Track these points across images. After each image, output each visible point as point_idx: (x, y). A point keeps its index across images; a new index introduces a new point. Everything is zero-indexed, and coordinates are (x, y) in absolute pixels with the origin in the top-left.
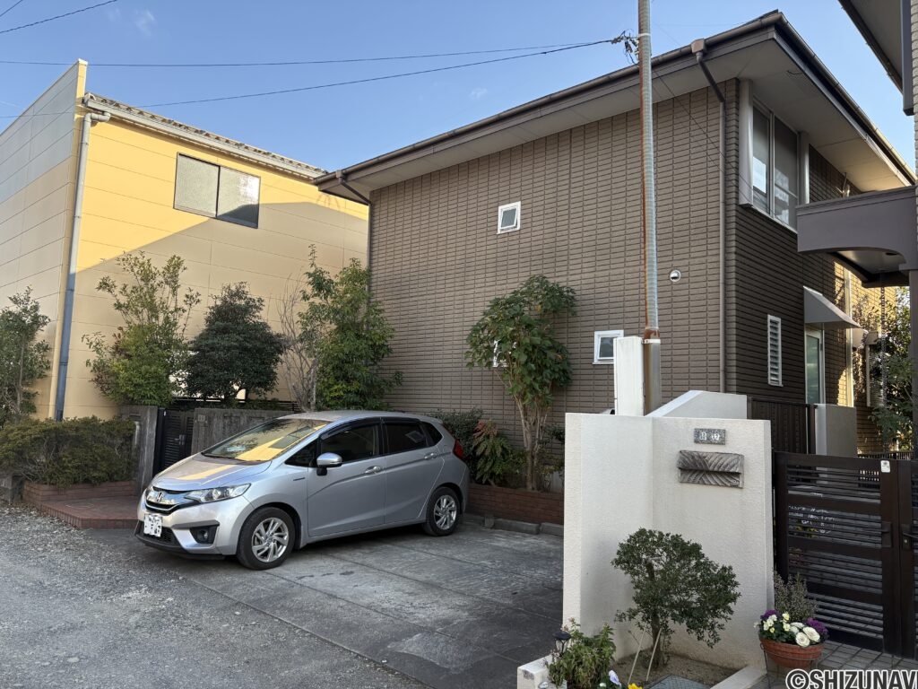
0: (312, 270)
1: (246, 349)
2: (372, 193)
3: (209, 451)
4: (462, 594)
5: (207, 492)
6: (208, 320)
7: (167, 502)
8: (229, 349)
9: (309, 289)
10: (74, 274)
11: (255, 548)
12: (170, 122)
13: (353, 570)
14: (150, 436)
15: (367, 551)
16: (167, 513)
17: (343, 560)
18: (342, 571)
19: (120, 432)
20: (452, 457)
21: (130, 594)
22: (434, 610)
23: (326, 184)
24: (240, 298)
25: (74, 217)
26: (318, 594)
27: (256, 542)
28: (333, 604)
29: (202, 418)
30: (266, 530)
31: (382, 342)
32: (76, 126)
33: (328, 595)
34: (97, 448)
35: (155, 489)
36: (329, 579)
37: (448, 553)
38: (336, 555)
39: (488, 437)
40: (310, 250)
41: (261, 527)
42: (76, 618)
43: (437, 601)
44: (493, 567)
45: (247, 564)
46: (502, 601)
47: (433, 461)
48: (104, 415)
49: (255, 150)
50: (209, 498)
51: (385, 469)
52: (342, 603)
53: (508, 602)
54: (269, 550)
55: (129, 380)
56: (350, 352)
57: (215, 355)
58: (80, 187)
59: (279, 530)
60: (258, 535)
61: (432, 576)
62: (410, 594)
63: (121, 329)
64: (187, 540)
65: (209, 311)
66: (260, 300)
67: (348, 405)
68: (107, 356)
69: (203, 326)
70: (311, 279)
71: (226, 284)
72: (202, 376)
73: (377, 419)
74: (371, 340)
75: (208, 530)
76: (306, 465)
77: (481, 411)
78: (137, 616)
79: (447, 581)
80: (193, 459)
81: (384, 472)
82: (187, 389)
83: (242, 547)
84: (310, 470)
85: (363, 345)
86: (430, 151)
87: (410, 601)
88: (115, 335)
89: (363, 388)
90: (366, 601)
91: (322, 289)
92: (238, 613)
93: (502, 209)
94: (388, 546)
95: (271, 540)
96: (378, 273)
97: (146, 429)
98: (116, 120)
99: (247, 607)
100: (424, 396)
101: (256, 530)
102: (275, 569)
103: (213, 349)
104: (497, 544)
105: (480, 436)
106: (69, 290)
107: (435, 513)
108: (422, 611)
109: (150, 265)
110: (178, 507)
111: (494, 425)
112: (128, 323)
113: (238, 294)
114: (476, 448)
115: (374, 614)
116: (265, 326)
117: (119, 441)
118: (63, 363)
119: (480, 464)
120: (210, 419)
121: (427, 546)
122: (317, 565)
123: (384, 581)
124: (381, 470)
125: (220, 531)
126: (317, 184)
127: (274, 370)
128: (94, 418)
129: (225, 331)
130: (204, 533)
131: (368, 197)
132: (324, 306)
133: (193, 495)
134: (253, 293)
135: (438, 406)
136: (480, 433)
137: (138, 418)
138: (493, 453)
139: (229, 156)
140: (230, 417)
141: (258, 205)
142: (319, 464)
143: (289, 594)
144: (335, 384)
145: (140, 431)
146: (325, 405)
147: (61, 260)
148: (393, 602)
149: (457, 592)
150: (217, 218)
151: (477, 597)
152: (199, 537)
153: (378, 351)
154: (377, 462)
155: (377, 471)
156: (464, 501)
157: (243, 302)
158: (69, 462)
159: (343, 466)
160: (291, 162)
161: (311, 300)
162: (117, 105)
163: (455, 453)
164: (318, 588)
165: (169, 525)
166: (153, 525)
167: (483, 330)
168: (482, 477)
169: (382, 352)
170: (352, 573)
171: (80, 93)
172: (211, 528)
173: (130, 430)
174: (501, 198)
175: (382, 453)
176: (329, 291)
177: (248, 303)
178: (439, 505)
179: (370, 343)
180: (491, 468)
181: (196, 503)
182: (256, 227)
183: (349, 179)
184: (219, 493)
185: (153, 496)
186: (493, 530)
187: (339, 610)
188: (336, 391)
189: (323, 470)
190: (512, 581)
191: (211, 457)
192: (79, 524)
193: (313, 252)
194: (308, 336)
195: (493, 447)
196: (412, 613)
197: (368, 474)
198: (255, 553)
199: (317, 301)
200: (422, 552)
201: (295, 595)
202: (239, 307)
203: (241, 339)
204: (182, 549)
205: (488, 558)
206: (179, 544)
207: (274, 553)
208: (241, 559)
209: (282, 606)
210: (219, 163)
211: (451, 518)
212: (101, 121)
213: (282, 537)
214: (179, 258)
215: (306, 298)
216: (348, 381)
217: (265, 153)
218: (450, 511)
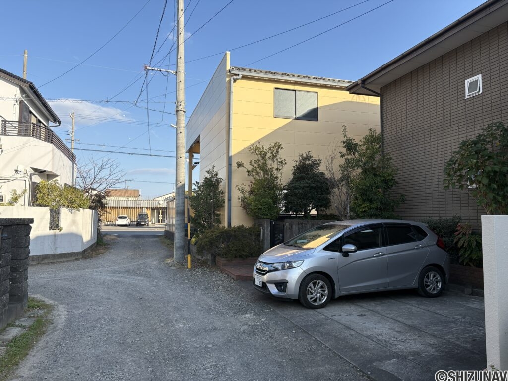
0: (345, 140)
1: (312, 187)
2: (381, 89)
3: (287, 242)
4: (435, 336)
5: (282, 264)
6: (294, 174)
7: (265, 269)
8: (304, 187)
9: (344, 151)
10: (231, 157)
11: (309, 297)
12: (269, 72)
13: (366, 313)
14: (268, 234)
15: (378, 303)
16: (264, 275)
17: (362, 307)
18: (359, 314)
19: (254, 233)
20: (436, 248)
21: (246, 315)
22: (412, 344)
23: (353, 89)
24: (309, 160)
25: (229, 129)
26: (340, 326)
27: (309, 293)
28: (347, 332)
29: (288, 225)
30: (314, 287)
31: (391, 177)
32: (227, 85)
33: (346, 327)
34: (244, 240)
35: (260, 262)
36: (349, 317)
37: (432, 308)
38: (358, 304)
39: (465, 235)
40: (343, 129)
41: (311, 285)
42: (218, 324)
43: (415, 339)
44: (463, 320)
45: (305, 305)
46: (462, 345)
47: (421, 250)
48: (247, 224)
49: (314, 78)
50: (283, 268)
51: (387, 254)
52: (353, 333)
53: (468, 346)
54: (317, 298)
55: (256, 207)
56: (370, 184)
57: (297, 191)
58: (231, 114)
59: (322, 287)
60: (310, 289)
61: (415, 322)
62: (398, 332)
63: (251, 182)
64: (273, 289)
65: (293, 168)
66: (320, 160)
67: (371, 216)
68: (247, 195)
69: (291, 177)
70: (345, 145)
71: (301, 153)
72: (291, 203)
73: (381, 224)
74: (384, 177)
75: (283, 285)
76: (337, 251)
77: (460, 218)
78: (245, 327)
79: (426, 327)
80: (278, 247)
81: (386, 256)
82: (285, 210)
83: (301, 295)
84: (339, 253)
85: (378, 180)
86: (414, 55)
87: (396, 337)
88: (249, 185)
89: (379, 205)
90: (368, 333)
91: (351, 149)
92: (294, 332)
93: (467, 82)
94: (393, 301)
95: (317, 292)
96: (388, 136)
97: (266, 231)
98: (244, 78)
99: (300, 329)
100: (421, 209)
101: (308, 286)
102: (321, 309)
103: (296, 188)
104: (470, 305)
105: (459, 234)
106: (230, 165)
107: (425, 283)
108: (402, 344)
109: (263, 149)
110: (269, 272)
111: (470, 227)
112: (255, 178)
113: (308, 158)
114: (457, 242)
115: (370, 341)
116: (323, 174)
117: (254, 237)
118: (230, 200)
119: (461, 252)
120: (291, 226)
121: (419, 303)
122: (345, 309)
123: (383, 322)
124: (384, 255)
125: (289, 285)
126: (348, 90)
127: (329, 198)
128: (243, 225)
129: (301, 178)
130: (281, 286)
131: (378, 91)
132: (354, 159)
133: (275, 265)
134: (315, 157)
135: (430, 215)
136: (459, 232)
137: (262, 226)
138: (470, 246)
139: (301, 84)
140: (302, 224)
141: (317, 108)
142: (343, 250)
143: (323, 324)
144: (363, 204)
145: (263, 232)
146: (356, 216)
147: (225, 151)
148: (385, 336)
149: (431, 335)
150: (297, 118)
151: (445, 339)
152: (279, 288)
153: (388, 183)
154: (381, 250)
155: (382, 255)
156: (447, 277)
157: (310, 162)
158: (232, 247)
159: (358, 252)
160: (334, 80)
161: (346, 157)
162: (244, 70)
163: (438, 245)
164: (341, 322)
165: (265, 281)
166: (259, 280)
167: (455, 164)
168: (463, 261)
169: (391, 183)
170: (365, 315)
171: (228, 68)
172: (284, 284)
173: (258, 231)
174: (466, 75)
175: (384, 245)
176: (356, 150)
177: (313, 162)
178: (428, 277)
179: (383, 178)
180: (469, 255)
181: (277, 270)
182: (317, 120)
183: (366, 83)
184: (288, 265)
185: (259, 266)
186: (471, 296)
187: (350, 337)
188: (363, 208)
189: (346, 254)
190: (475, 331)
191: (288, 245)
192: (235, 278)
193: (345, 129)
194: (345, 178)
195: (470, 241)
196: (396, 345)
197: (375, 257)
198: (309, 299)
199: (350, 157)
200: (414, 306)
201: (327, 325)
202: (309, 165)
203: (309, 182)
204: (271, 294)
205: (461, 314)
206: (270, 291)
207: (320, 300)
208: (301, 301)
209: (318, 331)
210: (295, 89)
211: (437, 287)
212: (238, 79)
213: (324, 291)
214: (279, 143)
215: (343, 156)
216: (371, 201)
217: (319, 79)
218: (437, 282)
